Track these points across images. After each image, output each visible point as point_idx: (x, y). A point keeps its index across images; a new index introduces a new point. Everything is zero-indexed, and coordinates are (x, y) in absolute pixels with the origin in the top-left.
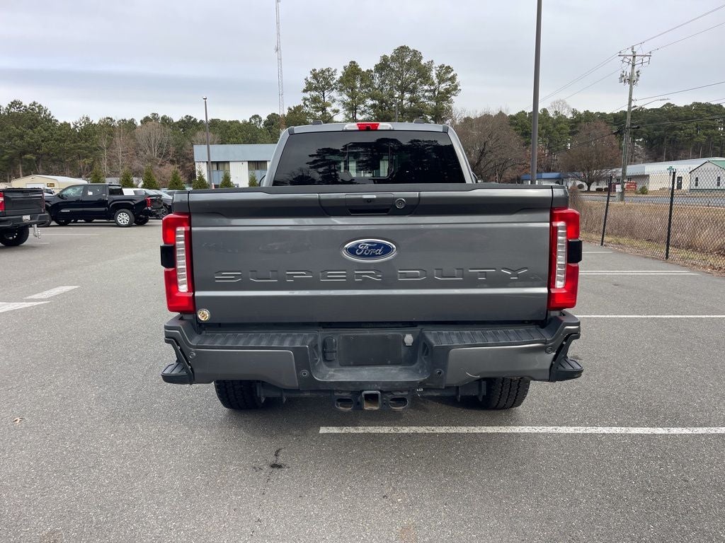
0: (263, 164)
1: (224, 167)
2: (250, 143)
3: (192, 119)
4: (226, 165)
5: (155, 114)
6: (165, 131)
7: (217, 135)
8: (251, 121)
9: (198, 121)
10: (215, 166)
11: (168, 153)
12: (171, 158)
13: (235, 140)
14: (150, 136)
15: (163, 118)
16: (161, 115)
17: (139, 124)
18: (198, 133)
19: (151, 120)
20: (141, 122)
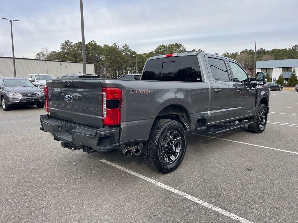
0: (290, 69)
1: (270, 70)
2: (290, 58)
3: (263, 50)
4: (271, 70)
5: (247, 49)
6: (249, 56)
7: (273, 56)
8: (293, 48)
9: (266, 50)
10: (265, 70)
11: (249, 65)
12: (250, 67)
13: (282, 58)
14: (242, 59)
15: (250, 51)
16: (249, 49)
17: (239, 54)
18: (264, 56)
19: (245, 52)
20: (240, 53)
